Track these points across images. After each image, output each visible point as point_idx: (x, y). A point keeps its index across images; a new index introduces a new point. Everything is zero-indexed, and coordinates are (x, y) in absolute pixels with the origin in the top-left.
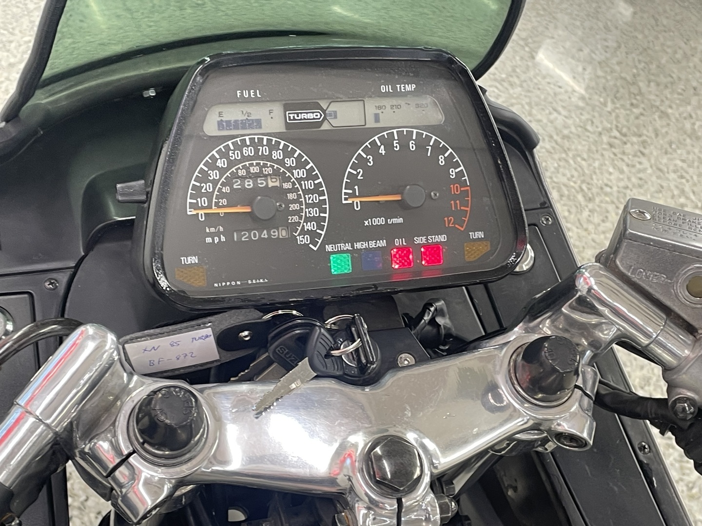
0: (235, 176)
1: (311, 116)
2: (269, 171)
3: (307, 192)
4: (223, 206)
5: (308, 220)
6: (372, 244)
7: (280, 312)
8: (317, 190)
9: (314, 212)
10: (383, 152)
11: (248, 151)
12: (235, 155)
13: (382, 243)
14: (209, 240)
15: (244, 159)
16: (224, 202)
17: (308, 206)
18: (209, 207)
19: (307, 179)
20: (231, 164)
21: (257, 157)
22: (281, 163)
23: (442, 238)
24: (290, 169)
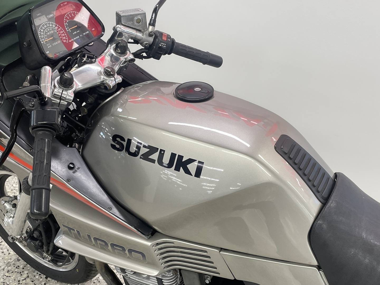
0: (46, 33)
1: (51, 15)
2: (51, 29)
3: (60, 31)
4: (47, 39)
5: (63, 37)
6: (77, 38)
7: (68, 58)
8: (61, 30)
9: (63, 35)
10: (69, 18)
11: (45, 26)
12: (43, 28)
13: (78, 37)
14: (48, 47)
15: (46, 28)
16: (47, 38)
17: (62, 34)
18: (45, 40)
19: (58, 28)
20: (44, 30)
21: (47, 27)
22: (52, 27)
23: (88, 32)
24: (55, 27)
